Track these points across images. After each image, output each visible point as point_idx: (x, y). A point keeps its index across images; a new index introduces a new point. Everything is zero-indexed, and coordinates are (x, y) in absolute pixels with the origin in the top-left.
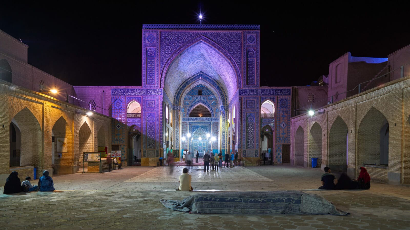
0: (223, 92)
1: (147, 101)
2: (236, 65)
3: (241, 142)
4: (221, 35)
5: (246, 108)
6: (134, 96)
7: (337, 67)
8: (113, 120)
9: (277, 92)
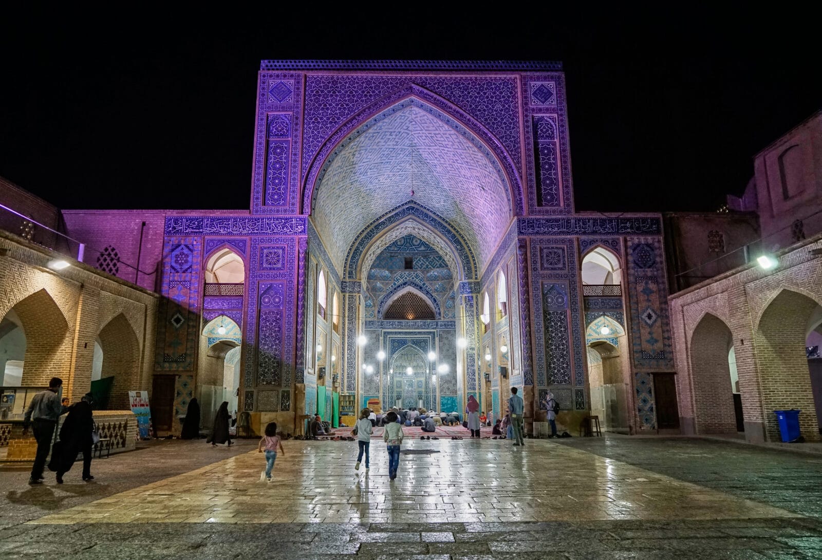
0: (467, 249)
1: (262, 249)
2: (505, 158)
3: (531, 366)
4: (463, 84)
5: (542, 269)
6: (227, 238)
7: (780, 158)
8: (165, 301)
9: (622, 225)
